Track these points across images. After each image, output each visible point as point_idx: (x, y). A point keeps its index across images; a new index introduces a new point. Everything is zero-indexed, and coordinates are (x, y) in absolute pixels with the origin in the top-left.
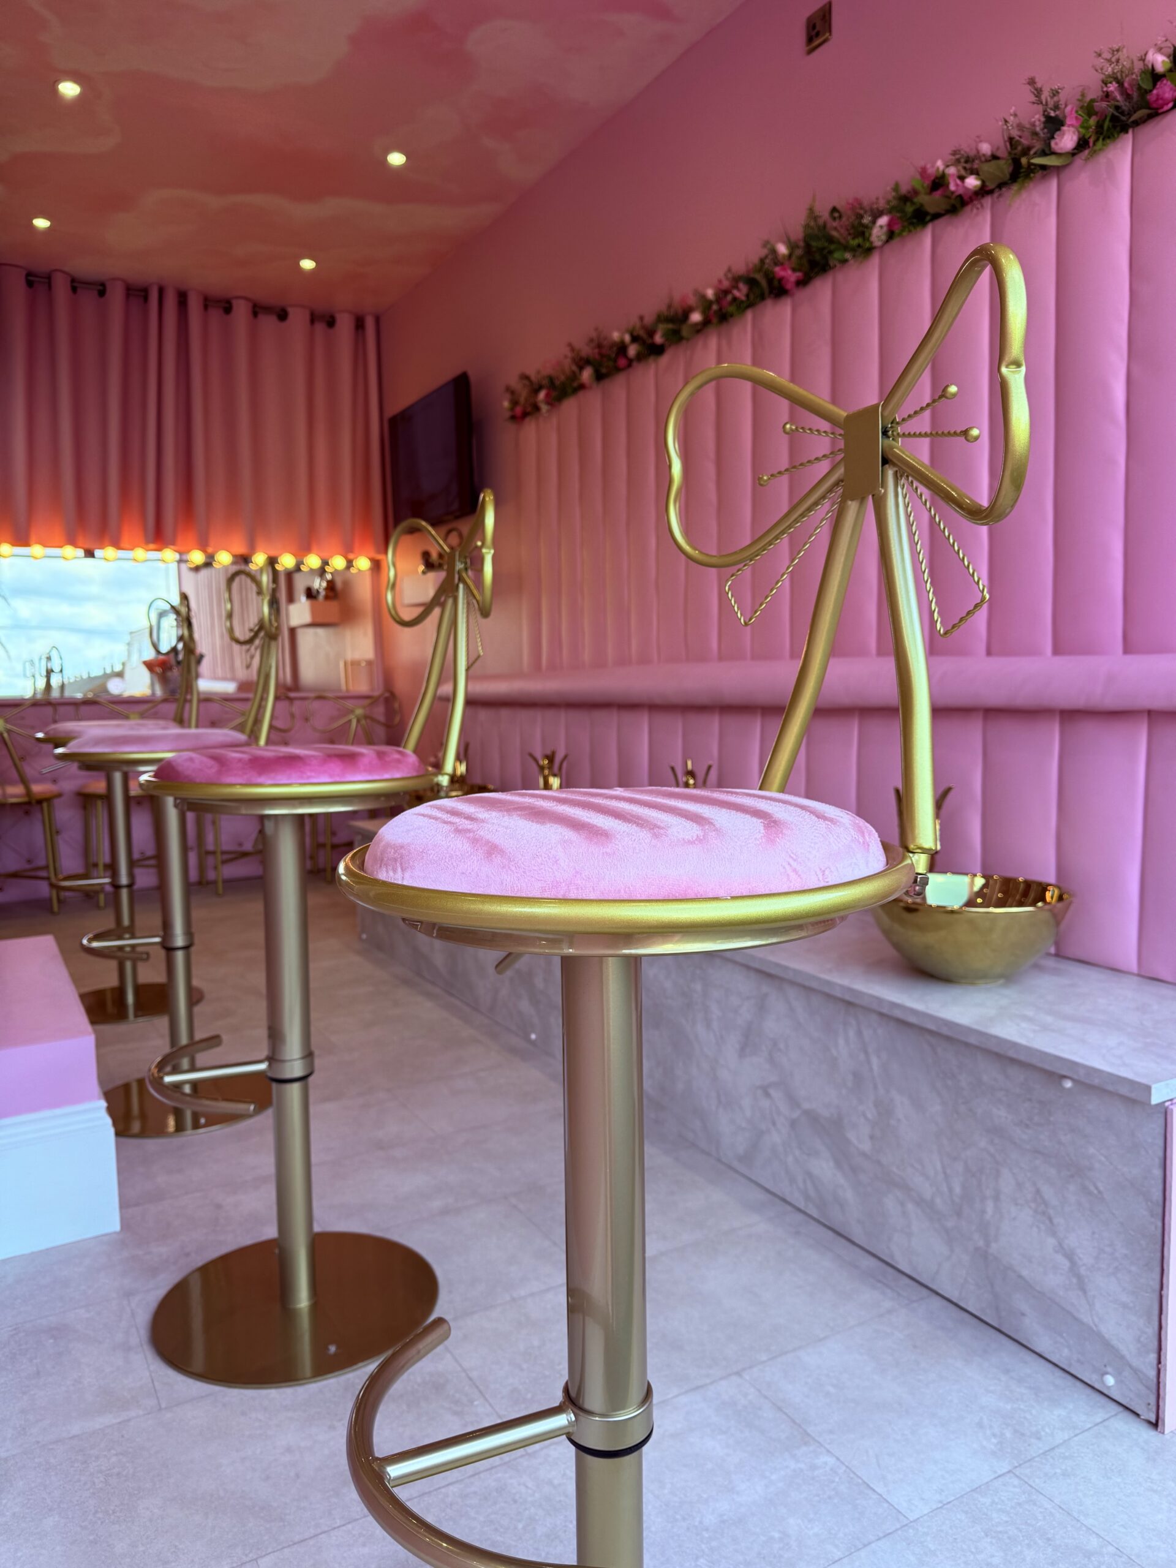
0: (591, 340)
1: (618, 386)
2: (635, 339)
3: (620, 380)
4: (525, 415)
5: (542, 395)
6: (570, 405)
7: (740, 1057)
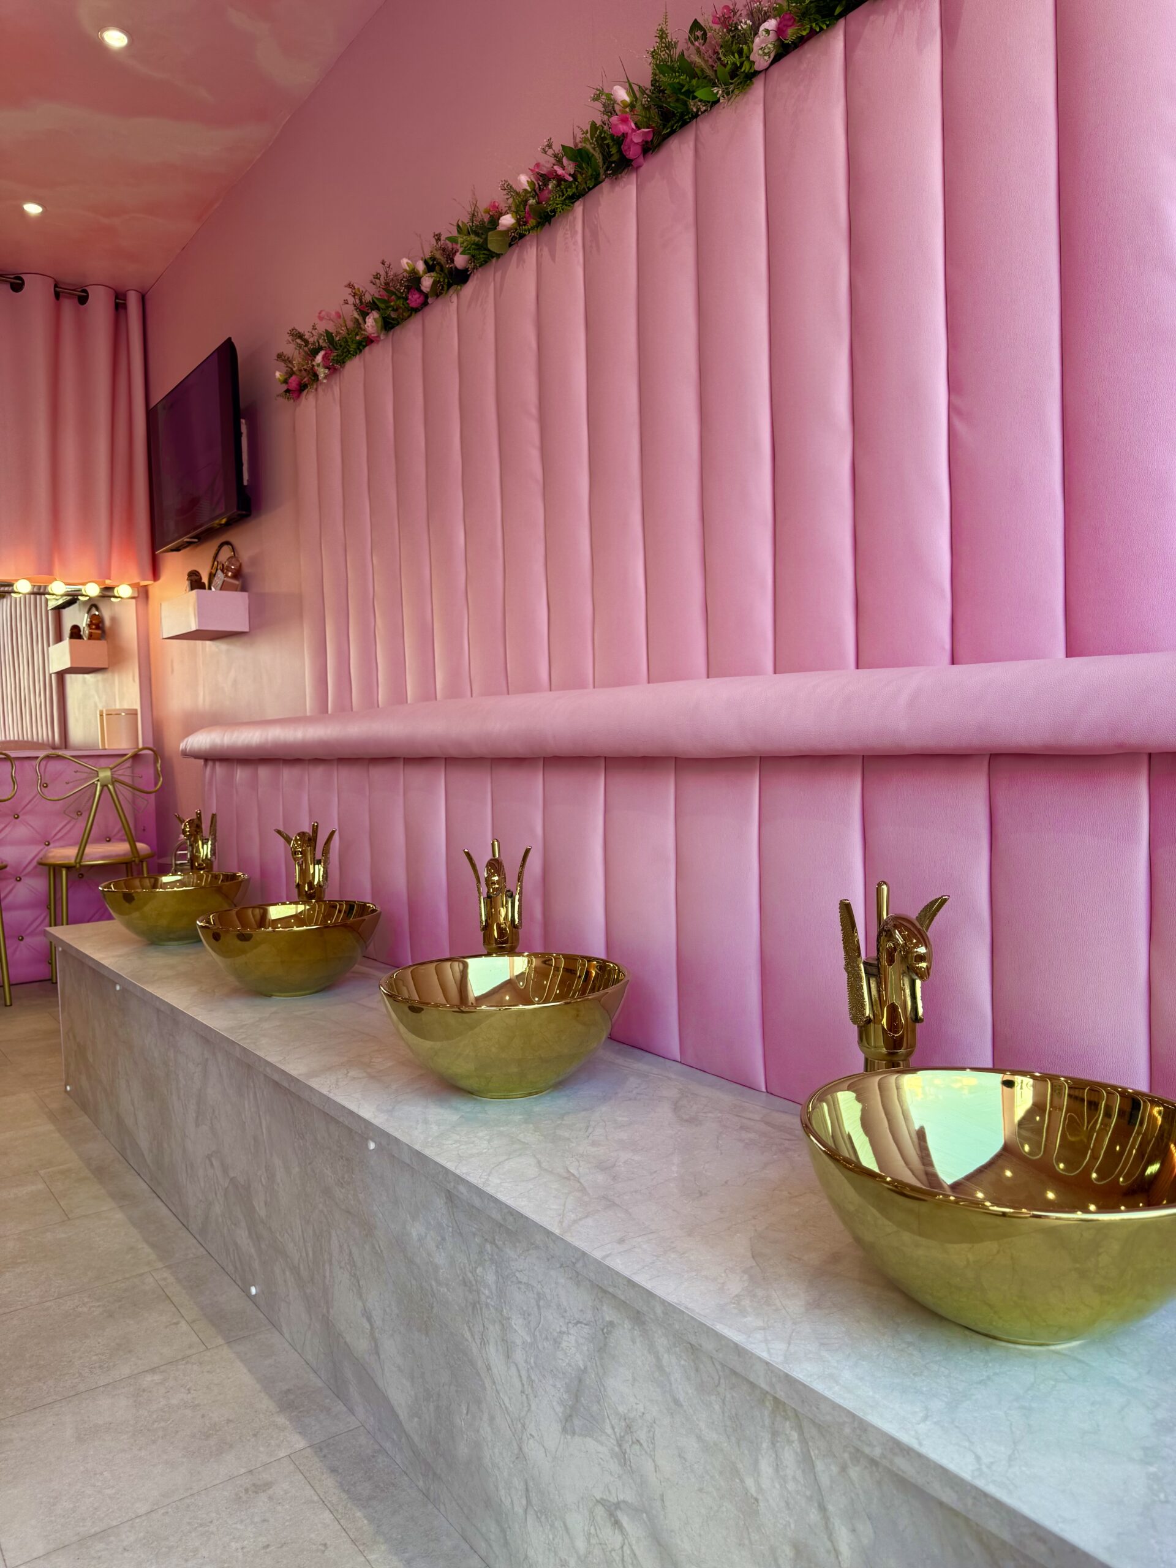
0: (377, 276)
1: (411, 333)
2: (430, 268)
3: (413, 327)
4: (302, 388)
5: (319, 358)
6: (354, 367)
7: (564, 1430)
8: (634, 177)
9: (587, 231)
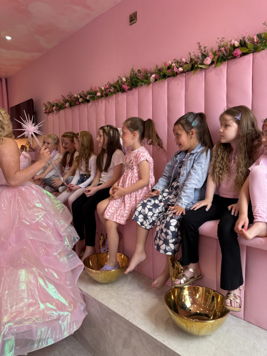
0: (69, 95)
2: (81, 97)
3: (77, 107)
4: (49, 113)
5: (54, 108)
6: (62, 112)
7: (123, 347)
8: (126, 94)
9: (116, 101)
